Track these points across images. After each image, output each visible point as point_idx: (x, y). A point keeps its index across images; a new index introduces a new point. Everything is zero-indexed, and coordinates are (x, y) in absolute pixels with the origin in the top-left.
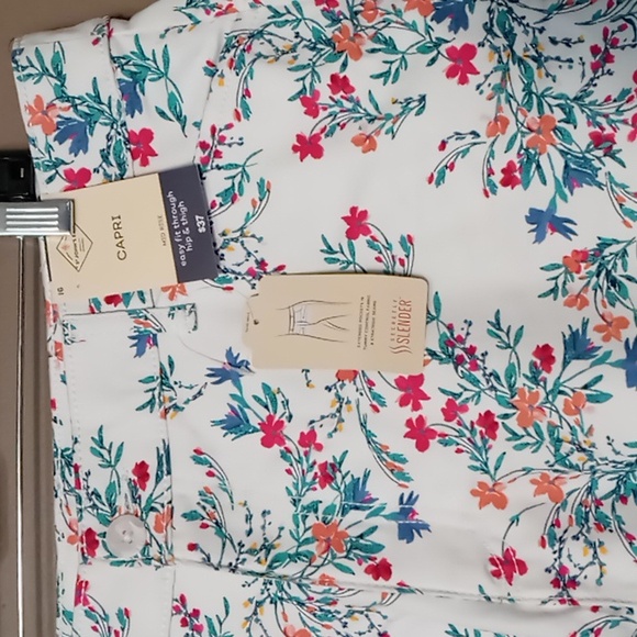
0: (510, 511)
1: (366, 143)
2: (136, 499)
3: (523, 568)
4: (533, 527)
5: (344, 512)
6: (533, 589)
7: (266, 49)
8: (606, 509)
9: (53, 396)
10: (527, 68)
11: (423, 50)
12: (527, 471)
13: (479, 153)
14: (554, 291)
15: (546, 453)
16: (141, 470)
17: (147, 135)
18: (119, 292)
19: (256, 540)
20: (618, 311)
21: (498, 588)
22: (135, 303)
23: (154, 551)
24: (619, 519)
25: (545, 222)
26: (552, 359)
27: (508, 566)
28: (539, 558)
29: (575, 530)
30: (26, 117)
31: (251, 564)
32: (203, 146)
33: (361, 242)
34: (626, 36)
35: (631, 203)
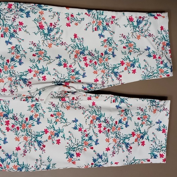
0: (4, 83)
3: (6, 90)
4: (8, 85)
6: (8, 93)
8: (18, 82)
10: (3, 21)
12: (6, 77)
14: (10, 52)
15: (9, 74)
20: (19, 55)
21: (3, 93)
24: (20, 83)
25: (8, 42)
26: (9, 61)
27: (4, 90)
28: (8, 89)
29: (13, 85)
34: (17, 17)
35: (20, 40)
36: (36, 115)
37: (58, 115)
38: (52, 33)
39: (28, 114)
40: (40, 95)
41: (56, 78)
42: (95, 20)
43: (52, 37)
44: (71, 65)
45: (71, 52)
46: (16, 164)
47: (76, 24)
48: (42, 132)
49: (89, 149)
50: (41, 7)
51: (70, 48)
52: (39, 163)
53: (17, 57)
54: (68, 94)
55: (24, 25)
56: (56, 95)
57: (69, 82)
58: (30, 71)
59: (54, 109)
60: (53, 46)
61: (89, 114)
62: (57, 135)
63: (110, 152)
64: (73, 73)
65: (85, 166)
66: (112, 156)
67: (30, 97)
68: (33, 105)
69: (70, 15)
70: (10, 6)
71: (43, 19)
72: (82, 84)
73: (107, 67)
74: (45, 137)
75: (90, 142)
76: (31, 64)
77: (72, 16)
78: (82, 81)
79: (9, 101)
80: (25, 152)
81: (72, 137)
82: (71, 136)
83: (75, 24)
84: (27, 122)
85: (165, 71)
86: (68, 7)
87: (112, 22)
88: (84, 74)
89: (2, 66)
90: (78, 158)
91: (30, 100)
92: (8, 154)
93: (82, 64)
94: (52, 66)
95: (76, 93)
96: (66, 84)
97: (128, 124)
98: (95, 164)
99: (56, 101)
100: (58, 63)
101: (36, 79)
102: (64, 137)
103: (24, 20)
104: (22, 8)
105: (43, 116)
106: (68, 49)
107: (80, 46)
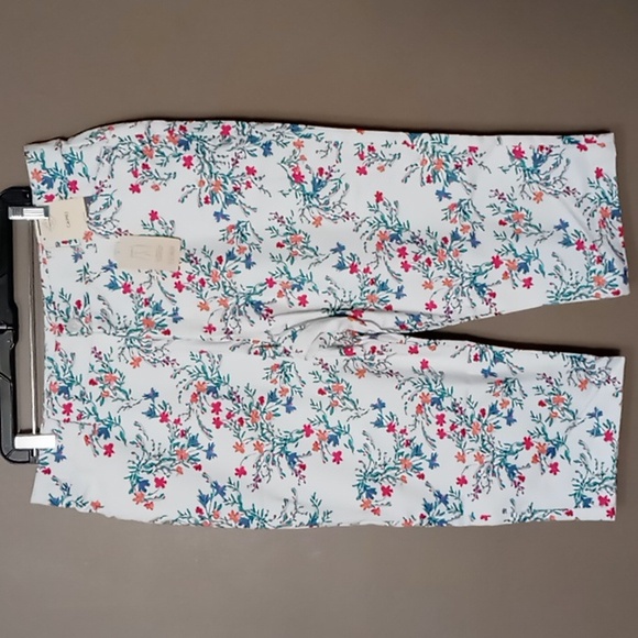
0: (211, 312)
1: (156, 188)
2: (77, 313)
3: (215, 329)
4: (219, 316)
5: (153, 315)
6: (218, 335)
7: (119, 154)
8: (242, 309)
9: (42, 277)
10: (210, 165)
11: (175, 156)
12: (216, 297)
13: (196, 192)
14: (224, 239)
15: (221, 291)
16: (79, 303)
17: (75, 182)
18: (67, 240)
19: (122, 325)
20: (244, 245)
21: (207, 336)
22: (73, 244)
23: (85, 330)
24: (246, 312)
25: (219, 216)
26: (222, 260)
27: (210, 329)
28: (220, 326)
29: (231, 316)
30: (31, 176)
31: (121, 333)
32: (97, 188)
33: (156, 222)
34: (242, 155)
35: (247, 210)
36: (284, 391)
37: (335, 391)
38: (323, 193)
39: (264, 388)
40: (293, 340)
41: (331, 299)
42: (427, 158)
43: (322, 202)
44: (368, 268)
45: (367, 235)
46: (236, 508)
47: (381, 169)
48: (298, 432)
49: (413, 479)
50: (299, 129)
51: (365, 226)
52: (290, 507)
53: (241, 250)
54: (362, 338)
55: (257, 175)
56: (333, 341)
57: (363, 310)
58: (271, 283)
59: (326, 376)
60: (324, 221)
61: (413, 389)
62: (334, 440)
63: (468, 489)
64: (373, 288)
65: (403, 521)
66: (472, 497)
67: (270, 346)
68: (278, 366)
69: (366, 148)
70: (226, 131)
71: (303, 158)
72: (396, 315)
73: (457, 272)
74: (306, 444)
75: (415, 460)
76: (273, 267)
77: (371, 149)
78: (394, 308)
79: (220, 357)
80: (257, 479)
81: (371, 447)
82: (368, 443)
83: (379, 169)
84: (262, 408)
85: (608, 280)
86: (361, 128)
87: (470, 162)
88: (400, 290)
89: (207, 271)
90: (387, 499)
91: (270, 352)
92: (216, 483)
93: (396, 264)
94: (323, 272)
95: (379, 337)
96: (356, 314)
97: (514, 416)
98: (430, 519)
99: (332, 357)
100: (336, 263)
101: (283, 301)
102: (350, 445)
103: (259, 162)
104: (254, 134)
105: (300, 393)
106: (362, 230)
107: (389, 222)
